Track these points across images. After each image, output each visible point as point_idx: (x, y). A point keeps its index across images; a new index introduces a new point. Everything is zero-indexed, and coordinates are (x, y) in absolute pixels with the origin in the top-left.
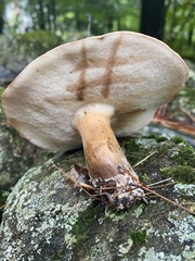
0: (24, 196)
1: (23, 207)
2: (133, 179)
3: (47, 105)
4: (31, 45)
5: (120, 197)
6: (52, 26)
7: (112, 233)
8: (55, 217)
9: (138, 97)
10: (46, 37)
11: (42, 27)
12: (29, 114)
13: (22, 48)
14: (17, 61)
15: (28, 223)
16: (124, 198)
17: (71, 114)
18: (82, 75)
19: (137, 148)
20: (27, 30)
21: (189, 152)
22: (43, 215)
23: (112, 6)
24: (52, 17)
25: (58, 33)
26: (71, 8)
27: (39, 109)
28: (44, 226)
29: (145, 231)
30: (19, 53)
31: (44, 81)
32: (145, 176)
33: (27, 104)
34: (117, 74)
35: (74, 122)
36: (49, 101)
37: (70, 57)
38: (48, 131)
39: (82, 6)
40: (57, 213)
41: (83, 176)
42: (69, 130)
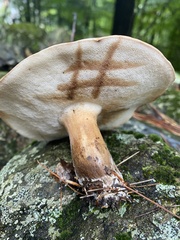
0: (9, 188)
1: (8, 199)
2: (119, 179)
3: (37, 102)
4: (19, 35)
5: (106, 197)
6: (37, 19)
7: (97, 232)
8: (40, 211)
9: (126, 99)
10: (32, 30)
11: (28, 20)
12: (18, 109)
13: (10, 37)
14: (5, 49)
15: (12, 216)
16: (110, 198)
17: (59, 111)
18: (75, 76)
19: (118, 143)
20: (14, 20)
21: (168, 152)
22: (28, 208)
23: (89, 8)
24: (37, 12)
25: (42, 26)
26: (53, 5)
27: (28, 105)
28: (29, 219)
29: (130, 233)
30: (7, 41)
31: (36, 79)
32: (128, 174)
33: (16, 100)
34: (110, 77)
35: (62, 119)
36: (39, 98)
37: (64, 57)
38: (35, 125)
39: (64, 4)
40: (42, 207)
41: (68, 171)
42: (56, 124)
